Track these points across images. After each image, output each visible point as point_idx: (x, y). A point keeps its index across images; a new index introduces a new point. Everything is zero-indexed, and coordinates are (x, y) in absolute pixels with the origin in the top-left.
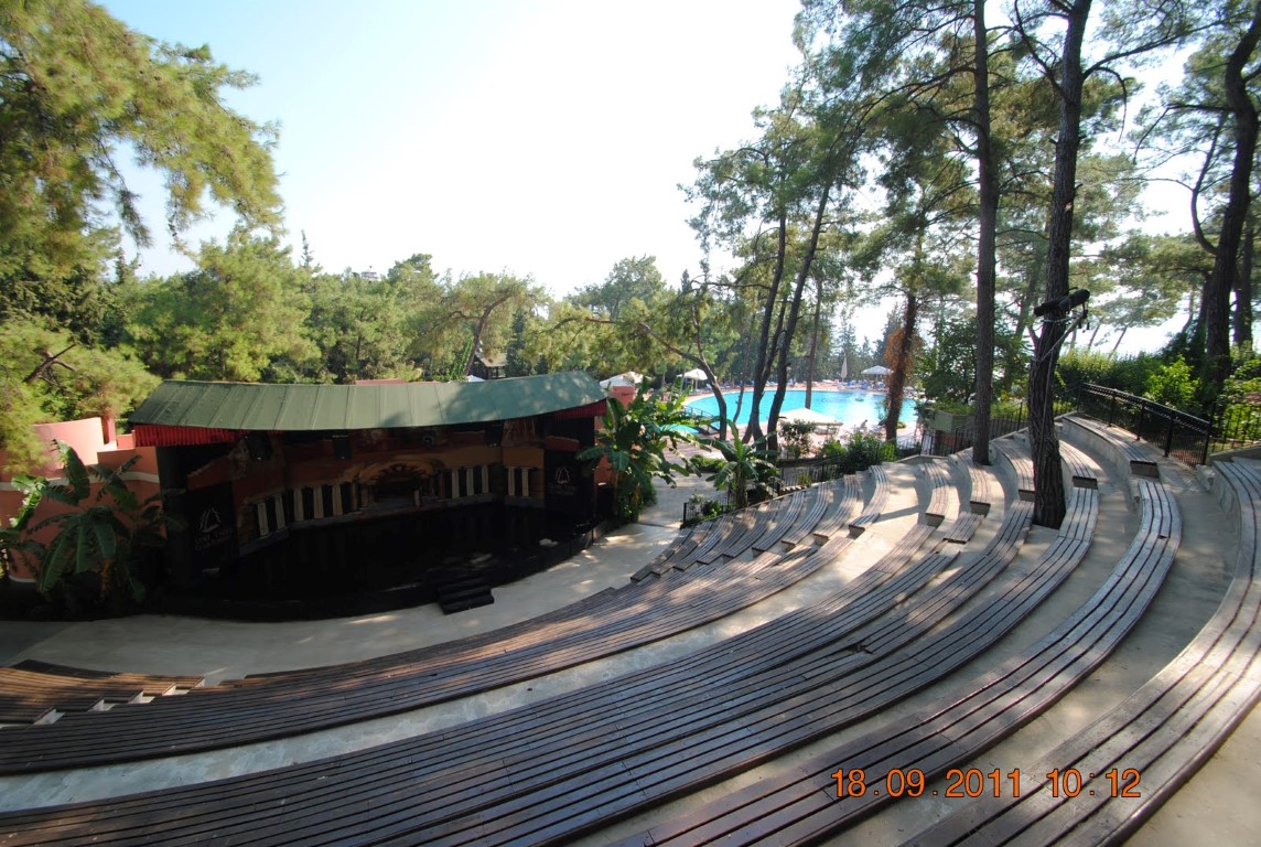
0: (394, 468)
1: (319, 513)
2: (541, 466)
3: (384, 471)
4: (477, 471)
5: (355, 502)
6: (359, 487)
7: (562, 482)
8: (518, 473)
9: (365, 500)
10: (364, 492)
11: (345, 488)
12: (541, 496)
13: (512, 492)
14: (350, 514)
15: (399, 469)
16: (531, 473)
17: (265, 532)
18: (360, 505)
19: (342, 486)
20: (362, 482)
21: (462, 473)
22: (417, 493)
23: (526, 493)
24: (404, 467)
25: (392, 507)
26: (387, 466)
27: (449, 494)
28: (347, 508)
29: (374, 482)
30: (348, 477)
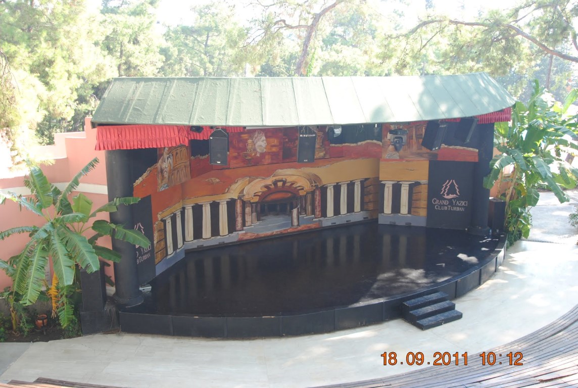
0: (275, 183)
1: (207, 231)
2: (424, 180)
3: (267, 187)
4: (351, 186)
5: (239, 220)
6: (244, 204)
7: (451, 196)
8: (397, 189)
9: (248, 218)
10: (248, 210)
11: (231, 204)
12: (423, 213)
13: (388, 209)
14: (235, 234)
15: (280, 184)
16: (412, 187)
17: (170, 250)
18: (244, 224)
19: (228, 203)
20: (246, 198)
21: (337, 189)
22: (295, 211)
23: (404, 209)
24: (284, 182)
25: (272, 226)
26: (269, 181)
27: (324, 213)
28: (232, 228)
29: (256, 199)
30: (233, 194)
